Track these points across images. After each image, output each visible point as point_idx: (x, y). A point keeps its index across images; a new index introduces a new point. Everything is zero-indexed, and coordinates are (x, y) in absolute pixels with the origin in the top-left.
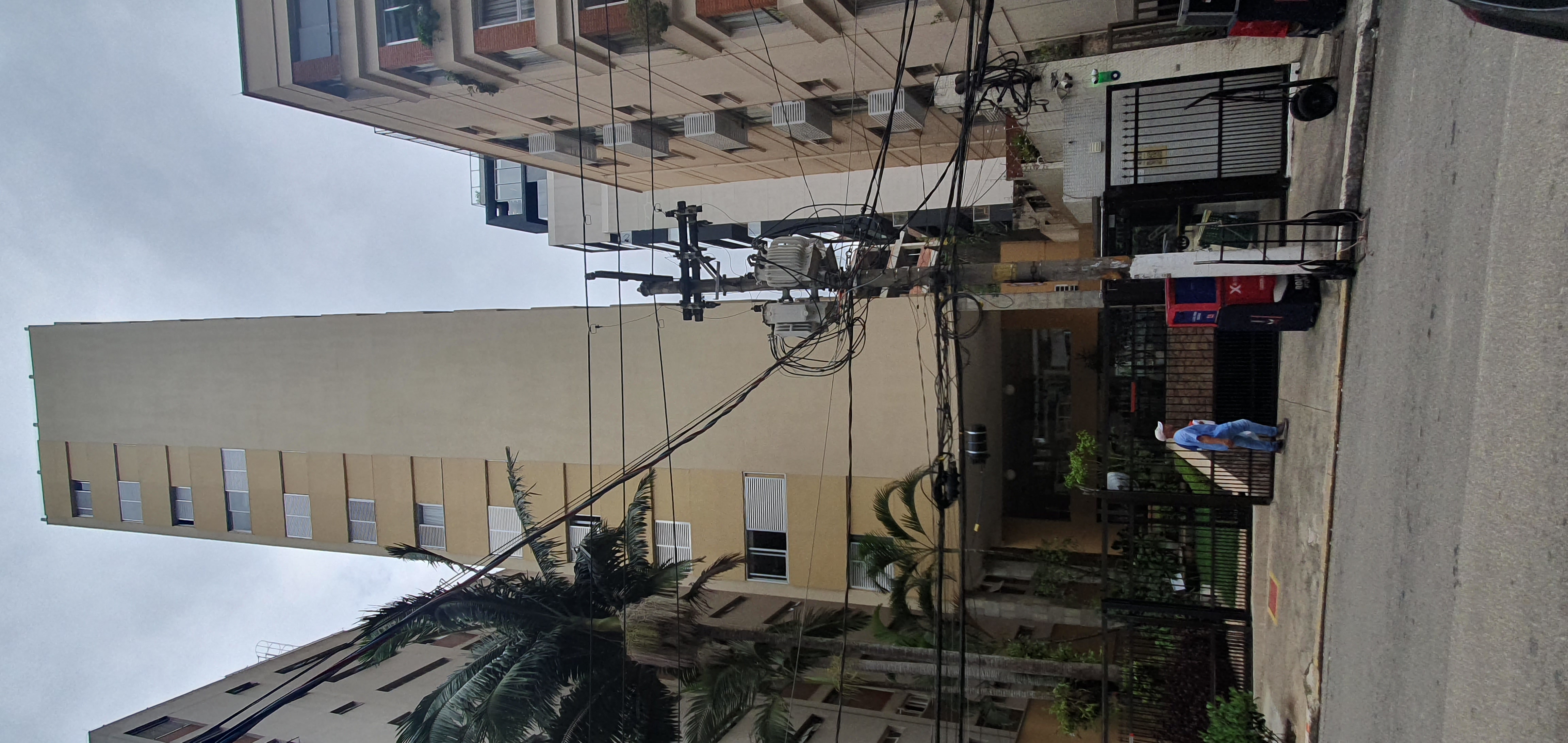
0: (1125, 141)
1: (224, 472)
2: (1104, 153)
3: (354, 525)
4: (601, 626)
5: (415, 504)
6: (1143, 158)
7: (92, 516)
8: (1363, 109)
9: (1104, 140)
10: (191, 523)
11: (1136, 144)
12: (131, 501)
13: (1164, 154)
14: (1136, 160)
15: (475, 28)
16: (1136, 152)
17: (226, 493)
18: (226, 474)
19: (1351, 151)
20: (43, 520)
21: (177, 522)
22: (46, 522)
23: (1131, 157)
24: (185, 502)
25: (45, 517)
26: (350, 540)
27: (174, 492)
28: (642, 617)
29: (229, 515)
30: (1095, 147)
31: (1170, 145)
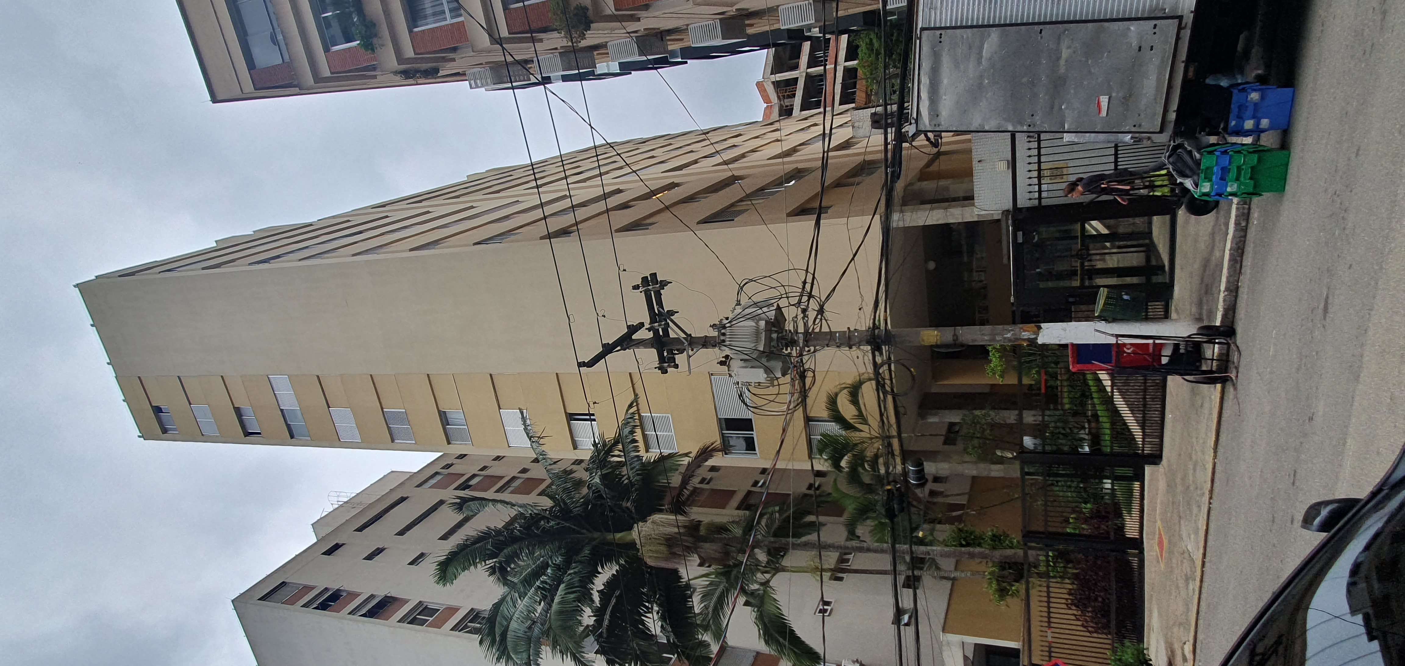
0: (1029, 160)
1: (275, 394)
2: (1010, 171)
3: (392, 429)
4: (620, 538)
5: (439, 411)
6: (1046, 175)
7: (177, 432)
8: (1241, 237)
9: (1010, 158)
10: (259, 433)
11: (1039, 162)
12: (207, 422)
13: (1065, 171)
14: (1039, 177)
15: (410, 31)
16: (1039, 170)
17: (282, 410)
18: (278, 396)
19: (1229, 273)
20: (139, 437)
21: (247, 434)
22: (142, 439)
23: (1035, 174)
24: (249, 417)
25: (141, 435)
26: (393, 441)
27: (238, 411)
28: (651, 535)
29: (288, 426)
30: (1002, 166)
31: (1071, 164)
